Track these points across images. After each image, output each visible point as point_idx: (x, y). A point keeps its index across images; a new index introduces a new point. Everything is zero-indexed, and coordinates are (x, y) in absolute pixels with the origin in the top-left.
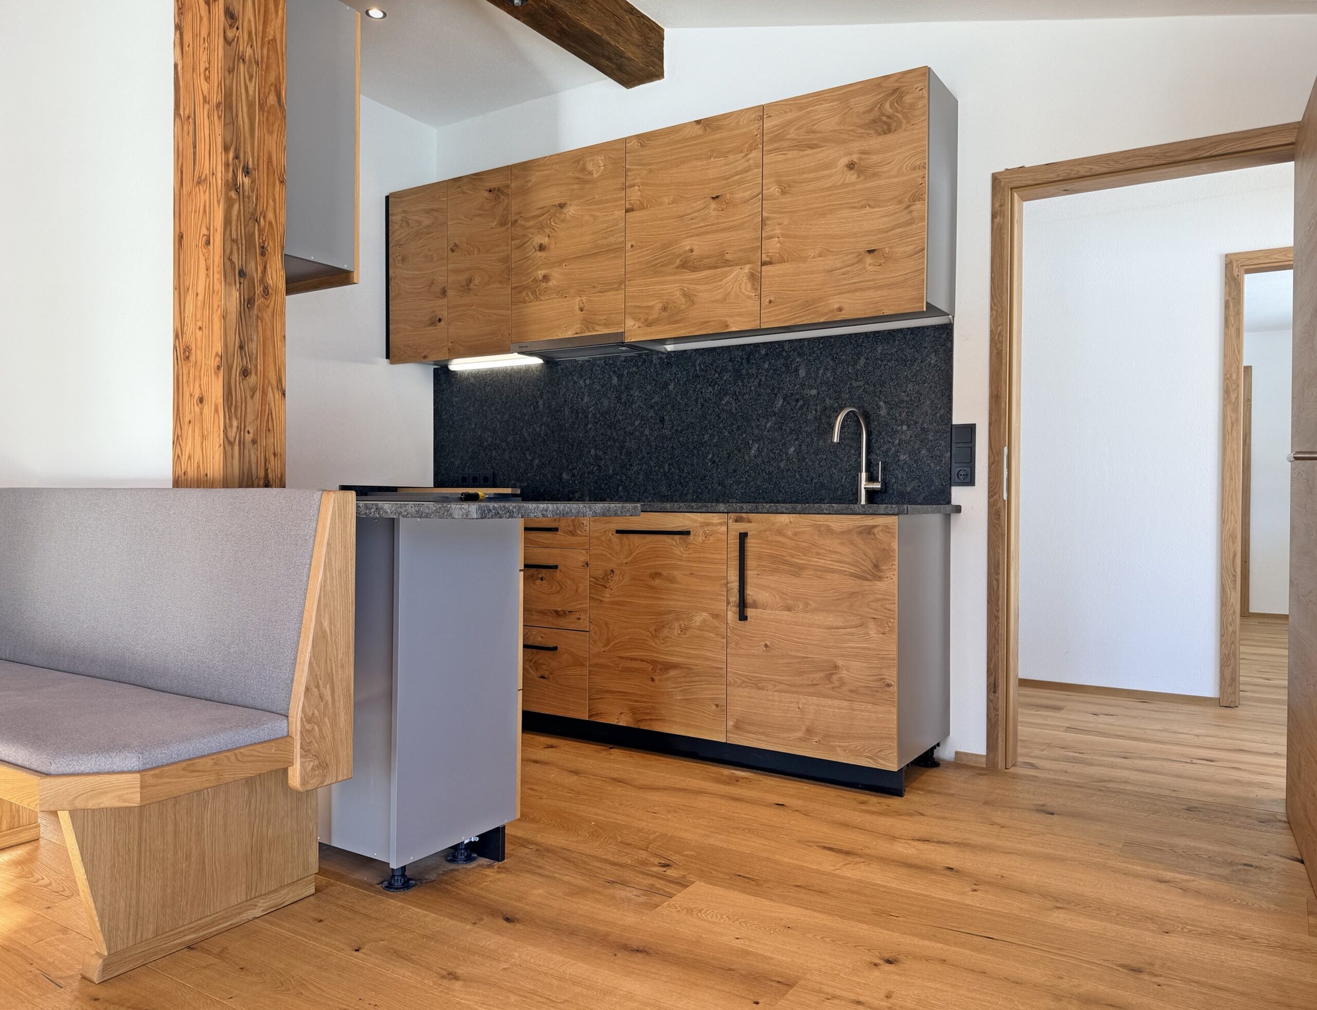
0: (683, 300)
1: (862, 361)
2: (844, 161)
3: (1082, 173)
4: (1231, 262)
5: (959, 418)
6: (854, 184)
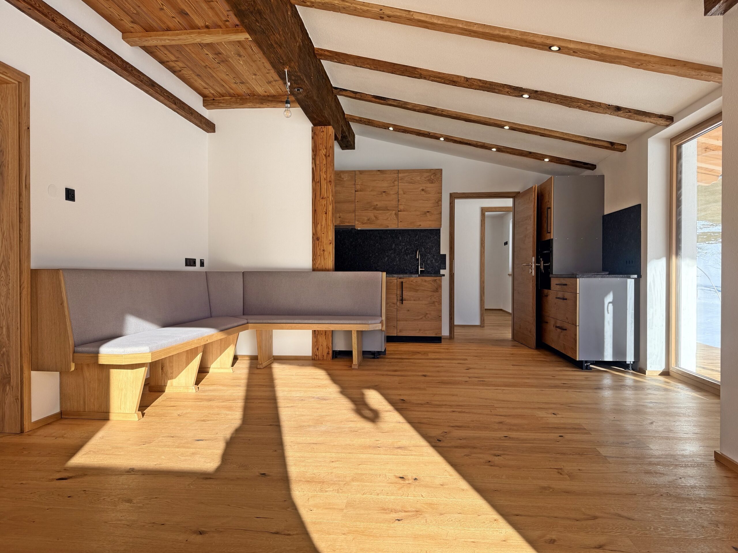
0: (375, 218)
1: (417, 237)
2: (421, 188)
3: (471, 196)
4: (483, 210)
5: (442, 252)
6: (423, 195)
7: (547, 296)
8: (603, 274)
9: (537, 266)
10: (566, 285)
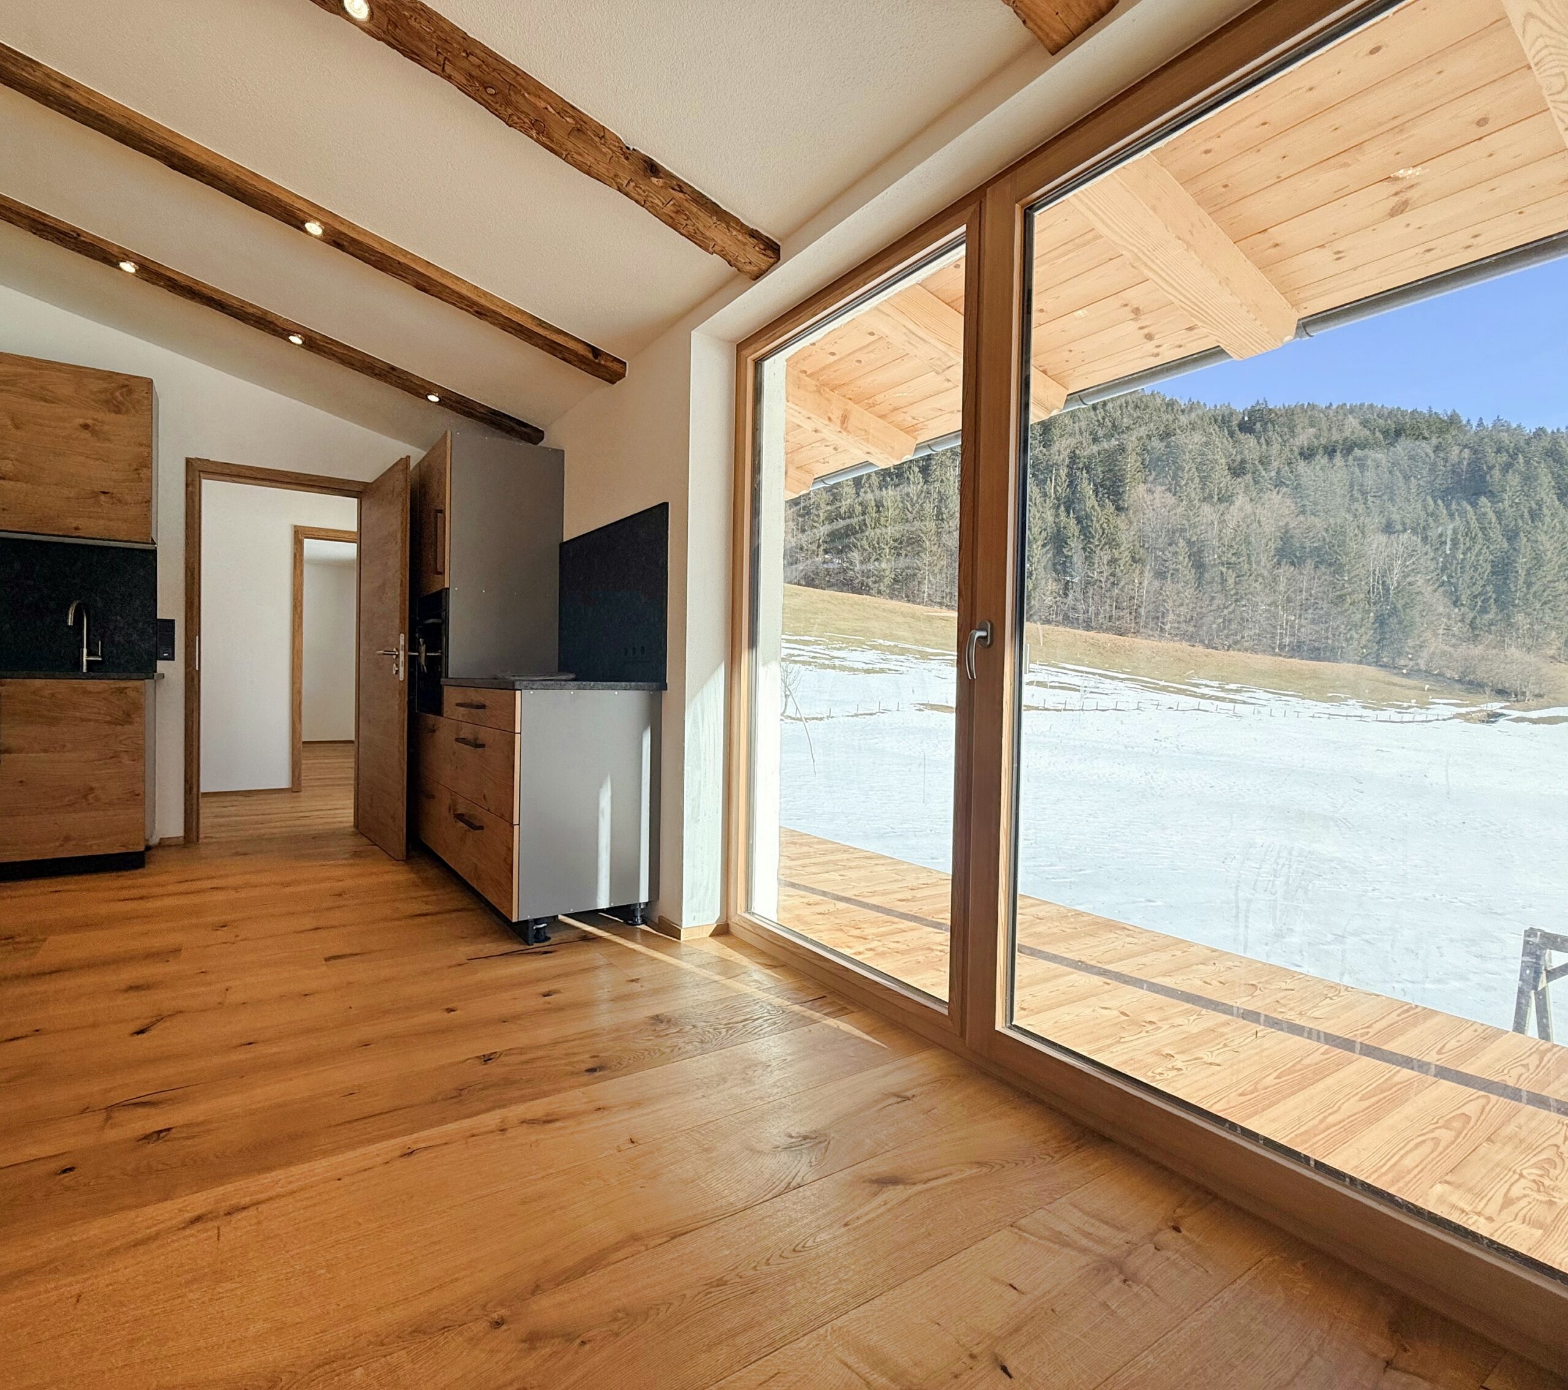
2: (81, 421)
4: (297, 531)
5: (162, 615)
6: (88, 440)
7: (434, 731)
8: (564, 677)
9: (410, 656)
10: (483, 707)
